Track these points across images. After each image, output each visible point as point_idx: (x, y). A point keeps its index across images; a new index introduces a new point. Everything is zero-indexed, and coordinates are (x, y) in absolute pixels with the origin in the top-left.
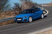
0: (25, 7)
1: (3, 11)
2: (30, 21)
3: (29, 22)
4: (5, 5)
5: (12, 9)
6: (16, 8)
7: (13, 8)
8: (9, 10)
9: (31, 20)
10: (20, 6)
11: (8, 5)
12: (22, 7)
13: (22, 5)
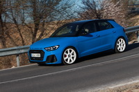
0: (110, 11)
1: (51, 20)
2: (68, 62)
3: (63, 63)
4: (57, 3)
5: (76, 14)
6: (87, 13)
7: (79, 13)
8: (68, 18)
9: (71, 57)
10: (97, 9)
11: (66, 4)
12: (102, 9)
13: (102, 5)
